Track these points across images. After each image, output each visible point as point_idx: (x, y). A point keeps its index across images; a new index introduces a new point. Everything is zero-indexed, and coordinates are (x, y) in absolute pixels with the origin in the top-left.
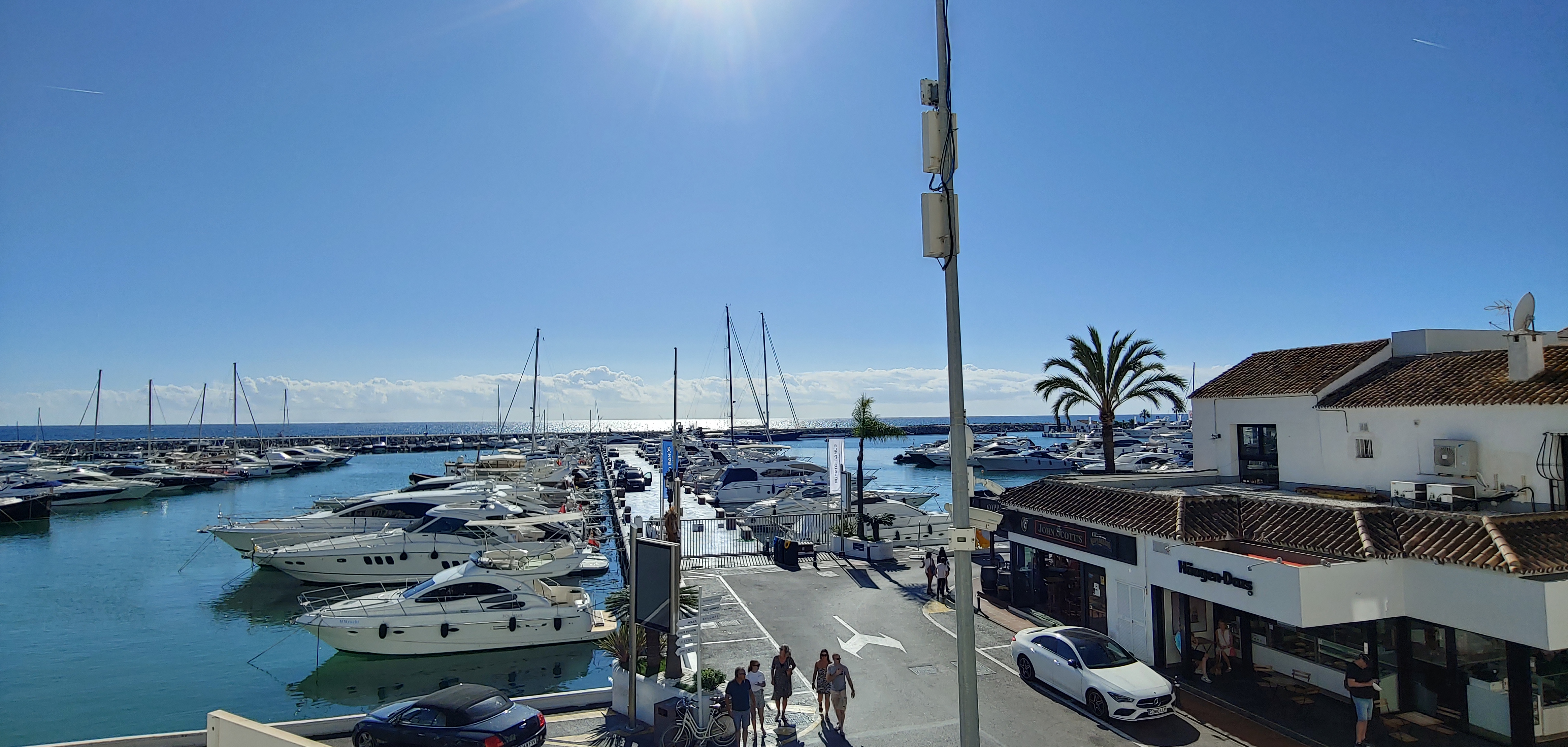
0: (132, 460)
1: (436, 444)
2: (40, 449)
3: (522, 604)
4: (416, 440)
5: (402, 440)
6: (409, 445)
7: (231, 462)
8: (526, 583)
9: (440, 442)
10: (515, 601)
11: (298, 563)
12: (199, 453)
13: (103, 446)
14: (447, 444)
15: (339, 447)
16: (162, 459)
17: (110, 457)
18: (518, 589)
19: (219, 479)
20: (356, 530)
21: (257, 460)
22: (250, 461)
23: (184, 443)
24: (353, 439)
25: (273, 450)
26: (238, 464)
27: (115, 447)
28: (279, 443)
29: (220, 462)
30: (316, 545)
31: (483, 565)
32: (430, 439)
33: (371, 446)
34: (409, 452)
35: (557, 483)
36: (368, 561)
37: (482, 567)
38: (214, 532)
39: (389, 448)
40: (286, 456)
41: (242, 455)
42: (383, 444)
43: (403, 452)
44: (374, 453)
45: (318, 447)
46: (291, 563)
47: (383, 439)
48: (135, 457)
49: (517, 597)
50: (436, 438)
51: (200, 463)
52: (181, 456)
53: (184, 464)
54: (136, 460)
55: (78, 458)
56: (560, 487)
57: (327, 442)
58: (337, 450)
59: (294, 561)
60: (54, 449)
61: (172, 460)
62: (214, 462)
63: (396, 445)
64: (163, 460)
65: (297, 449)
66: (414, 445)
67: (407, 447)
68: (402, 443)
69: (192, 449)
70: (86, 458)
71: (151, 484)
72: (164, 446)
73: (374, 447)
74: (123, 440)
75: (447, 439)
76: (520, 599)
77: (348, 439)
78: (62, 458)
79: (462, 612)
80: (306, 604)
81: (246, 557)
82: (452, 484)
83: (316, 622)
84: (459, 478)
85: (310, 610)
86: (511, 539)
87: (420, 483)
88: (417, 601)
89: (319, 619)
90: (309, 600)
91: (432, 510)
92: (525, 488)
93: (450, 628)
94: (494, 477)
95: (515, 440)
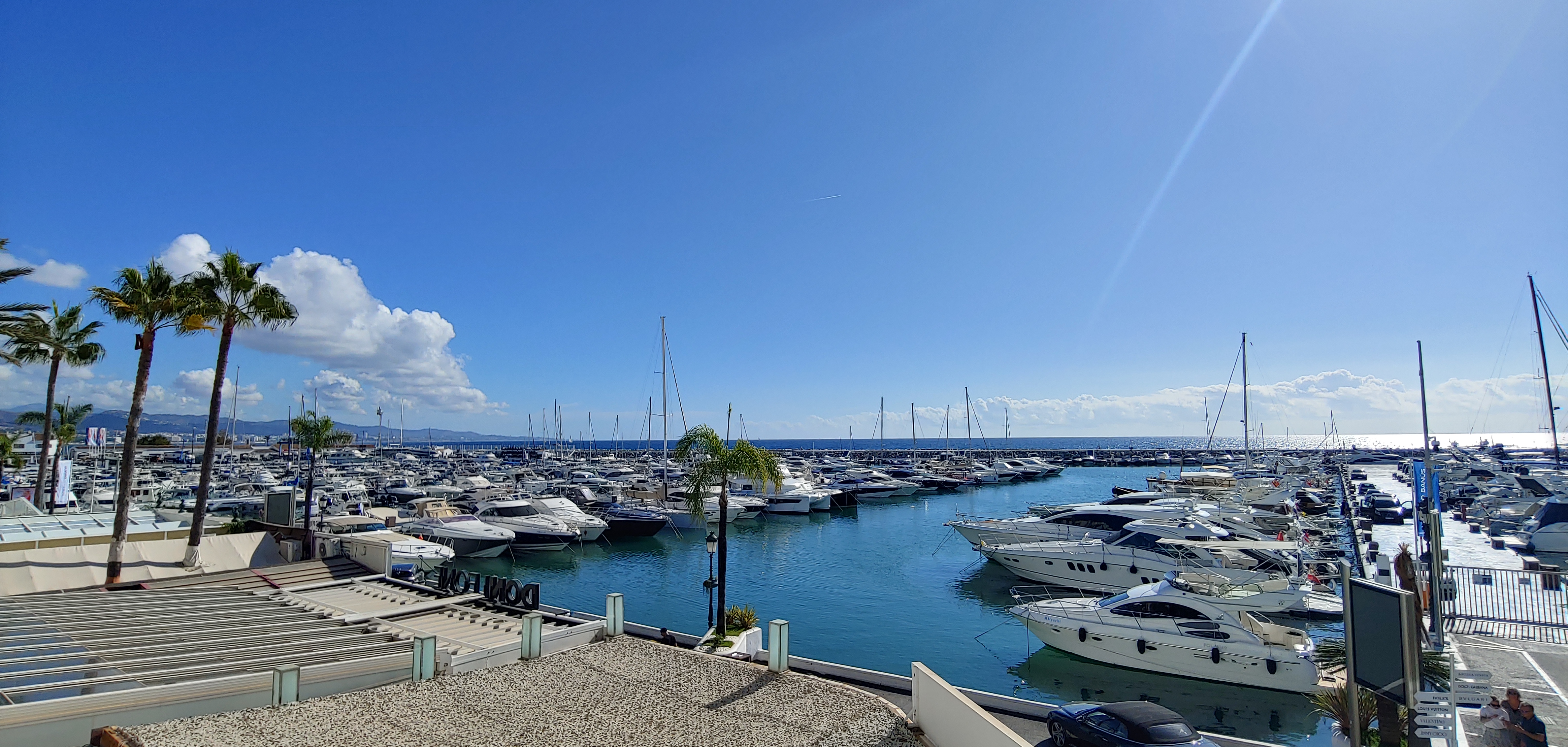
0: (905, 466)
1: (1142, 459)
2: (854, 456)
3: (1226, 636)
4: (1121, 454)
5: (1107, 454)
6: (1115, 460)
7: (968, 470)
8: (1229, 613)
9: (1145, 457)
10: (1216, 630)
11: (1014, 560)
12: (947, 461)
13: (887, 455)
14: (1153, 459)
15: (1052, 459)
16: (923, 465)
17: (892, 463)
18: (1220, 619)
19: (961, 483)
20: (1061, 537)
21: (987, 469)
22: (982, 469)
23: (938, 453)
24: (1064, 453)
25: (998, 461)
26: (973, 472)
27: (896, 455)
28: (1004, 455)
29: (961, 470)
30: (1027, 546)
31: (1178, 586)
32: (1136, 454)
33: (1080, 460)
34: (1115, 466)
35: (1273, 506)
36: (1071, 566)
37: (1177, 588)
38: (954, 526)
39: (1096, 462)
40: (1009, 467)
41: (976, 464)
42: (1092, 458)
43: (1110, 466)
44: (1083, 466)
45: (1034, 459)
46: (1009, 560)
47: (1090, 453)
48: (906, 463)
49: (1219, 627)
50: (1142, 453)
51: (948, 469)
52: (935, 463)
53: (937, 470)
54: (908, 466)
55: (873, 463)
56: (1277, 511)
57: (1042, 455)
58: (1051, 462)
59: (1011, 558)
60: (862, 456)
61: (930, 467)
62: (957, 470)
63: (1103, 459)
64: (924, 467)
65: (1017, 460)
66: (1120, 460)
67: (1113, 461)
68: (1108, 457)
69: (943, 458)
70: (878, 463)
71: (916, 485)
72: (925, 455)
73: (1084, 460)
74: (900, 450)
75: (1153, 453)
76: (1223, 629)
77: (1060, 452)
78: (863, 463)
79: (1158, 631)
80: (1016, 597)
81: (975, 550)
82: (1153, 500)
83: (1026, 615)
84: (1159, 494)
85: (1020, 603)
86: (1215, 563)
87: (1121, 497)
88: (1112, 611)
89: (1027, 613)
90: (1019, 594)
91: (1129, 524)
92: (1233, 509)
93: (1147, 645)
94: (1197, 495)
95: (1229, 456)
